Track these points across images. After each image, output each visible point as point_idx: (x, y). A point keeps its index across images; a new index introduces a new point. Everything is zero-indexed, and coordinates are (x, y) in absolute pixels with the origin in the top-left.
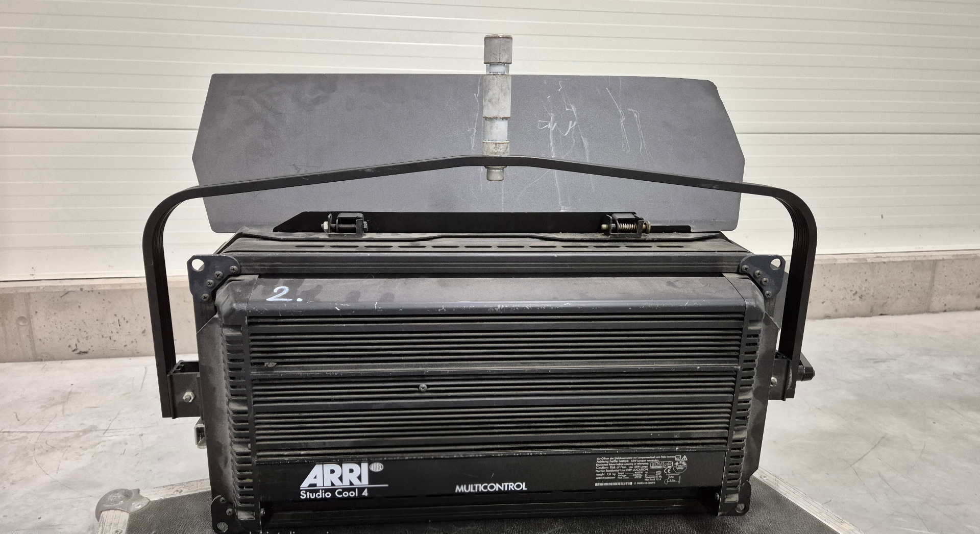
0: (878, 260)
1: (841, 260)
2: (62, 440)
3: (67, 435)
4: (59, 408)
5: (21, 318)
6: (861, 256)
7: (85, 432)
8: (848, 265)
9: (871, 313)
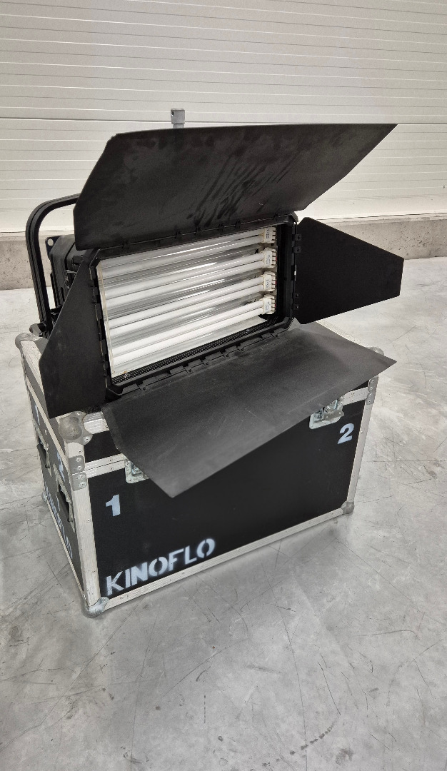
0: (437, 218)
1: (414, 219)
6: (427, 216)
8: (416, 222)
9: (429, 256)
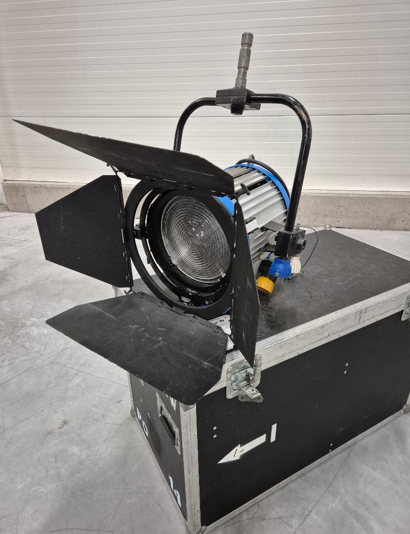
2: (15, 243)
3: (17, 241)
4: (23, 231)
5: (23, 196)
7: (24, 241)
